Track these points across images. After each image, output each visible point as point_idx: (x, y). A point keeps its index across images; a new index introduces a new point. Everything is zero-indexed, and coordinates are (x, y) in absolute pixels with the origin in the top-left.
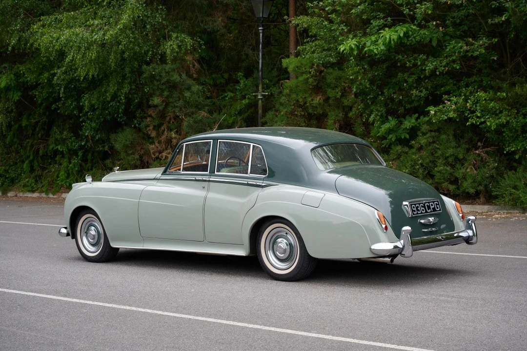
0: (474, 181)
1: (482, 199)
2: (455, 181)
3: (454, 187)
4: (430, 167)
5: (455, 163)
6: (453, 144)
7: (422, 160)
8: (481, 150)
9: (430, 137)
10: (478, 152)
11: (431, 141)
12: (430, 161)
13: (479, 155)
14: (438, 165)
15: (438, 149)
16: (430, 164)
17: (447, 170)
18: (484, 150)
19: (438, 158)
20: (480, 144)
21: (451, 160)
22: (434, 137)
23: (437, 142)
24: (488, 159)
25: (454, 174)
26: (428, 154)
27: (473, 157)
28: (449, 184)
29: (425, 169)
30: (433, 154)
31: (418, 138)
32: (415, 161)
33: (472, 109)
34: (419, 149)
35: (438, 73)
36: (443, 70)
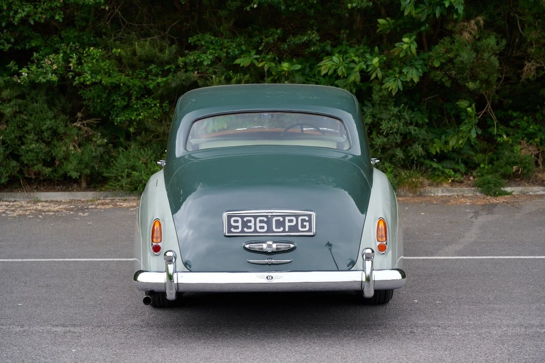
0: (80, 162)
1: (84, 185)
2: (50, 162)
3: (50, 169)
4: (15, 145)
5: (52, 140)
6: (50, 114)
7: (3, 136)
8: (80, 123)
9: (15, 105)
10: (79, 125)
11: (18, 110)
12: (16, 137)
13: (80, 129)
14: (29, 141)
15: (27, 120)
16: (16, 141)
17: (41, 149)
18: (84, 122)
19: (27, 132)
20: (79, 115)
21: (46, 136)
22: (20, 106)
23: (25, 112)
24: (90, 133)
25: (50, 154)
26: (13, 128)
27: (75, 131)
28: (43, 166)
29: (7, 147)
30: (21, 128)
33: (77, 70)
35: (32, 23)
36: (39, 18)
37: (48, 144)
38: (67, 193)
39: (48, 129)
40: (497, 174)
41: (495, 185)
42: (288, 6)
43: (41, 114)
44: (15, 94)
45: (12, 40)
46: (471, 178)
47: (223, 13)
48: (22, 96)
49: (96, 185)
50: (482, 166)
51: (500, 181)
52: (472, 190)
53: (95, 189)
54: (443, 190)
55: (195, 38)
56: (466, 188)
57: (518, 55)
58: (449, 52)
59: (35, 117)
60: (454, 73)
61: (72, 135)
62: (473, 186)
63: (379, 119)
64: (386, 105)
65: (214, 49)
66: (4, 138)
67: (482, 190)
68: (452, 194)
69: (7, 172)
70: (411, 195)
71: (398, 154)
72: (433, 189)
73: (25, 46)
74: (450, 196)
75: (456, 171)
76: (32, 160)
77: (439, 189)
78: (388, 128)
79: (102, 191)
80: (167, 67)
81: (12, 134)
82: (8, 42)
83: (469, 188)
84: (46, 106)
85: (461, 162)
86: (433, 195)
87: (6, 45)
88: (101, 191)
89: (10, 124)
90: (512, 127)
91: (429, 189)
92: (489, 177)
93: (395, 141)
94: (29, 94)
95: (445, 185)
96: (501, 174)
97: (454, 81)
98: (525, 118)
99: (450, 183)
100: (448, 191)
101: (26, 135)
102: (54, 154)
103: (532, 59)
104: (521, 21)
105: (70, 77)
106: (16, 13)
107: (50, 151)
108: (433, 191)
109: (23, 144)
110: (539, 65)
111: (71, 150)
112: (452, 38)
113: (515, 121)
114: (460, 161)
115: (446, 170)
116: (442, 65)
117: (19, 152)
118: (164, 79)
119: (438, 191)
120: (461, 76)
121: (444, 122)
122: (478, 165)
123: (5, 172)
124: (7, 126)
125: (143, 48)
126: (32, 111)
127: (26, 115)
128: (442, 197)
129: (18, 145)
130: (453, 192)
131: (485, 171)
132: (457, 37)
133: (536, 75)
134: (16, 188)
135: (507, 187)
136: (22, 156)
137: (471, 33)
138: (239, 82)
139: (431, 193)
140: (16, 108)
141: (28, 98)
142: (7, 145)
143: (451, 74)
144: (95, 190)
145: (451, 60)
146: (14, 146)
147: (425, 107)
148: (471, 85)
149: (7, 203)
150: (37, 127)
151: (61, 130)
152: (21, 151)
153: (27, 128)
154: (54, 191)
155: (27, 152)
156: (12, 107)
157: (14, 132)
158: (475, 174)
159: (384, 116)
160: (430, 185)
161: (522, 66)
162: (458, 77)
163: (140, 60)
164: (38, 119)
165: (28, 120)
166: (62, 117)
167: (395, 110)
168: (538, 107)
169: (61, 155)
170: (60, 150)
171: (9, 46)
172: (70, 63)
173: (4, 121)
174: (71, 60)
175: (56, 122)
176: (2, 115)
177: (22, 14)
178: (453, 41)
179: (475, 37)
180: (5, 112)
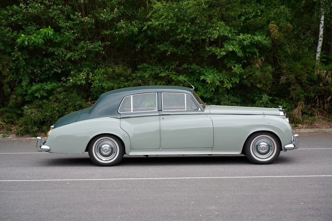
4: (63, 112)
6: (79, 98)
10: (89, 103)
11: (64, 97)
12: (63, 109)
14: (69, 110)
18: (92, 102)
19: (68, 106)
20: (90, 99)
21: (77, 108)
22: (65, 95)
23: (67, 98)
26: (62, 104)
30: (66, 104)
31: (54, 95)
32: (54, 108)
33: (92, 79)
34: (54, 101)
35: (73, 59)
36: (76, 57)
39: (78, 105)
42: (181, 52)
43: (75, 99)
44: (63, 90)
45: (62, 67)
47: (153, 55)
48: (66, 91)
57: (278, 73)
58: (250, 72)
60: (252, 81)
63: (220, 100)
64: (223, 94)
65: (149, 71)
66: (58, 109)
73: (66, 69)
80: (129, 78)
82: (60, 67)
84: (77, 95)
87: (59, 70)
89: (61, 103)
90: (275, 104)
94: (69, 90)
97: (252, 84)
98: (282, 100)
101: (69, 107)
103: (284, 75)
104: (279, 59)
105: (90, 82)
106: (66, 55)
110: (287, 77)
113: (277, 101)
116: (247, 77)
118: (128, 83)
121: (246, 102)
124: (60, 104)
125: (118, 69)
126: (71, 97)
127: (68, 99)
132: (253, 66)
133: (286, 81)
137: (259, 64)
138: (160, 85)
141: (69, 92)
143: (251, 81)
145: (251, 76)
147: (239, 95)
148: (259, 86)
150: (73, 104)
151: (83, 105)
153: (69, 105)
156: (62, 95)
157: (63, 106)
159: (223, 99)
161: (280, 78)
162: (254, 82)
163: (116, 75)
164: (73, 101)
165: (69, 101)
166: (83, 100)
167: (227, 96)
168: (287, 95)
171: (61, 70)
172: (89, 76)
173: (57, 101)
174: (89, 75)
175: (81, 102)
176: (57, 99)
177: (68, 56)
178: (252, 67)
179: (261, 66)
180: (59, 98)
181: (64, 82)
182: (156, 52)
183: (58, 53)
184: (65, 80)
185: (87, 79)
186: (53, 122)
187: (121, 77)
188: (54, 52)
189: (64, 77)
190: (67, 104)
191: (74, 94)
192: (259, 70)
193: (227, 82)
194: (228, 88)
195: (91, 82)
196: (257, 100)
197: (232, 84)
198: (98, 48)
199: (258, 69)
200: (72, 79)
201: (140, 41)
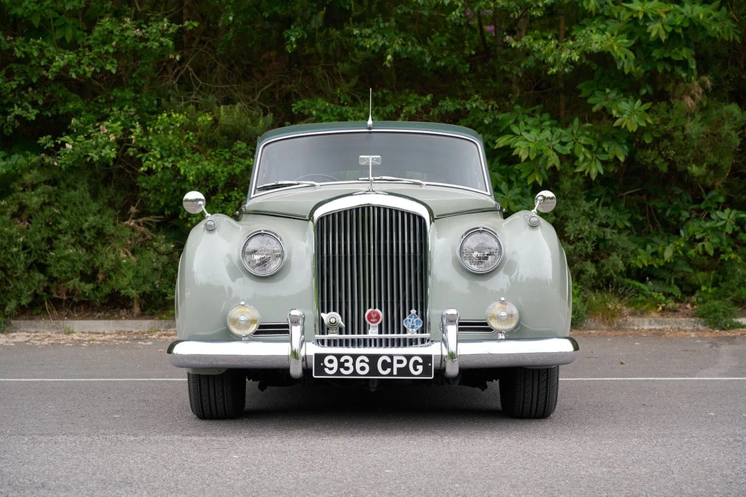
0: (136, 276)
1: (137, 310)
2: (89, 276)
3: (91, 286)
4: (41, 250)
5: (95, 244)
6: (94, 207)
7: (24, 236)
8: (134, 221)
9: (43, 193)
10: (132, 224)
11: (47, 201)
12: (43, 239)
13: (133, 230)
14: (62, 245)
15: (59, 215)
16: (43, 244)
17: (79, 256)
18: (140, 220)
19: (60, 232)
20: (133, 209)
21: (88, 237)
22: (49, 194)
23: (57, 204)
24: (149, 237)
25: (91, 263)
26: (39, 225)
27: (128, 232)
28: (81, 281)
29: (30, 253)
30: (51, 226)
31: (14, 195)
32: (11, 237)
33: (141, 145)
34: (14, 216)
35: (74, 76)
36: (84, 71)
37: (89, 249)
38: (112, 321)
39: (91, 228)
40: (728, 299)
41: (725, 316)
42: (434, 60)
43: (80, 207)
44: (45, 178)
45: (41, 102)
46: (689, 306)
47: (343, 67)
48: (53, 182)
49: (153, 310)
50: (704, 288)
51: (731, 309)
52: (692, 322)
53: (152, 316)
54: (651, 321)
55: (300, 104)
56: (683, 319)
58: (666, 124)
59: (72, 212)
60: (672, 153)
61: (123, 237)
62: (693, 317)
64: (573, 199)
65: (328, 120)
66: (26, 240)
67: (706, 321)
68: (664, 326)
69: (30, 289)
70: (604, 327)
71: (588, 269)
72: (636, 320)
73: (58, 110)
74: (660, 330)
75: (668, 295)
76: (65, 272)
77: (644, 319)
78: (577, 230)
79: (163, 319)
81: (38, 234)
82: (34, 104)
83: (687, 319)
84: (88, 195)
85: (674, 284)
86: (636, 328)
87: (31, 110)
88: (160, 319)
89: (34, 221)
91: (630, 319)
92: (716, 303)
93: (584, 250)
94: (64, 180)
95: (654, 314)
96: (732, 300)
97: (672, 164)
99: (661, 311)
100: (658, 323)
101: (60, 236)
102: (97, 264)
105: (132, 154)
106: (51, 61)
107: (91, 260)
108: (636, 323)
109: (52, 249)
111: (124, 258)
112: (669, 103)
114: (673, 282)
115: (653, 293)
116: (657, 141)
117: (46, 260)
119: (643, 322)
120: (682, 158)
121: (646, 229)
122: (699, 287)
123: (27, 288)
124: (30, 222)
125: (229, 114)
126: (68, 202)
127: (57, 208)
128: (650, 330)
129: (45, 251)
130: (666, 324)
131: (709, 296)
132: (676, 102)
134: (38, 314)
135: (741, 317)
136: (49, 266)
137: (693, 97)
139: (634, 325)
140: (44, 197)
141: (63, 185)
142: (29, 250)
143: (668, 155)
144: (153, 319)
145: (668, 136)
146: (39, 252)
147: (623, 205)
148: (694, 169)
149: (26, 334)
150: (74, 225)
151: (110, 229)
152: (49, 259)
153: (60, 227)
154: (94, 319)
155: (59, 260)
156: (38, 195)
157: (40, 232)
158: (694, 299)
159: (571, 213)
160: (633, 314)
162: (678, 159)
163: (223, 133)
164: (76, 214)
165: (62, 215)
166: (110, 211)
167: (586, 206)
169: (108, 264)
170: (106, 259)
171: (36, 112)
172: (132, 133)
173: (25, 217)
174: (132, 130)
175: (101, 218)
176: (22, 207)
177: (59, 62)
178: (672, 107)
179: (701, 103)
180: (28, 202)
181: (50, 152)
182: (354, 56)
183: (25, 53)
184: (51, 145)
185: (123, 143)
186: (10, 282)
187: (236, 141)
188: (11, 50)
189: (49, 136)
190: (54, 224)
191: (80, 192)
192: (698, 117)
193: (585, 157)
194: (589, 174)
195: (135, 155)
196: (688, 219)
197: (604, 163)
198: (158, 41)
199: (693, 116)
200: (72, 142)
201: (299, 19)
